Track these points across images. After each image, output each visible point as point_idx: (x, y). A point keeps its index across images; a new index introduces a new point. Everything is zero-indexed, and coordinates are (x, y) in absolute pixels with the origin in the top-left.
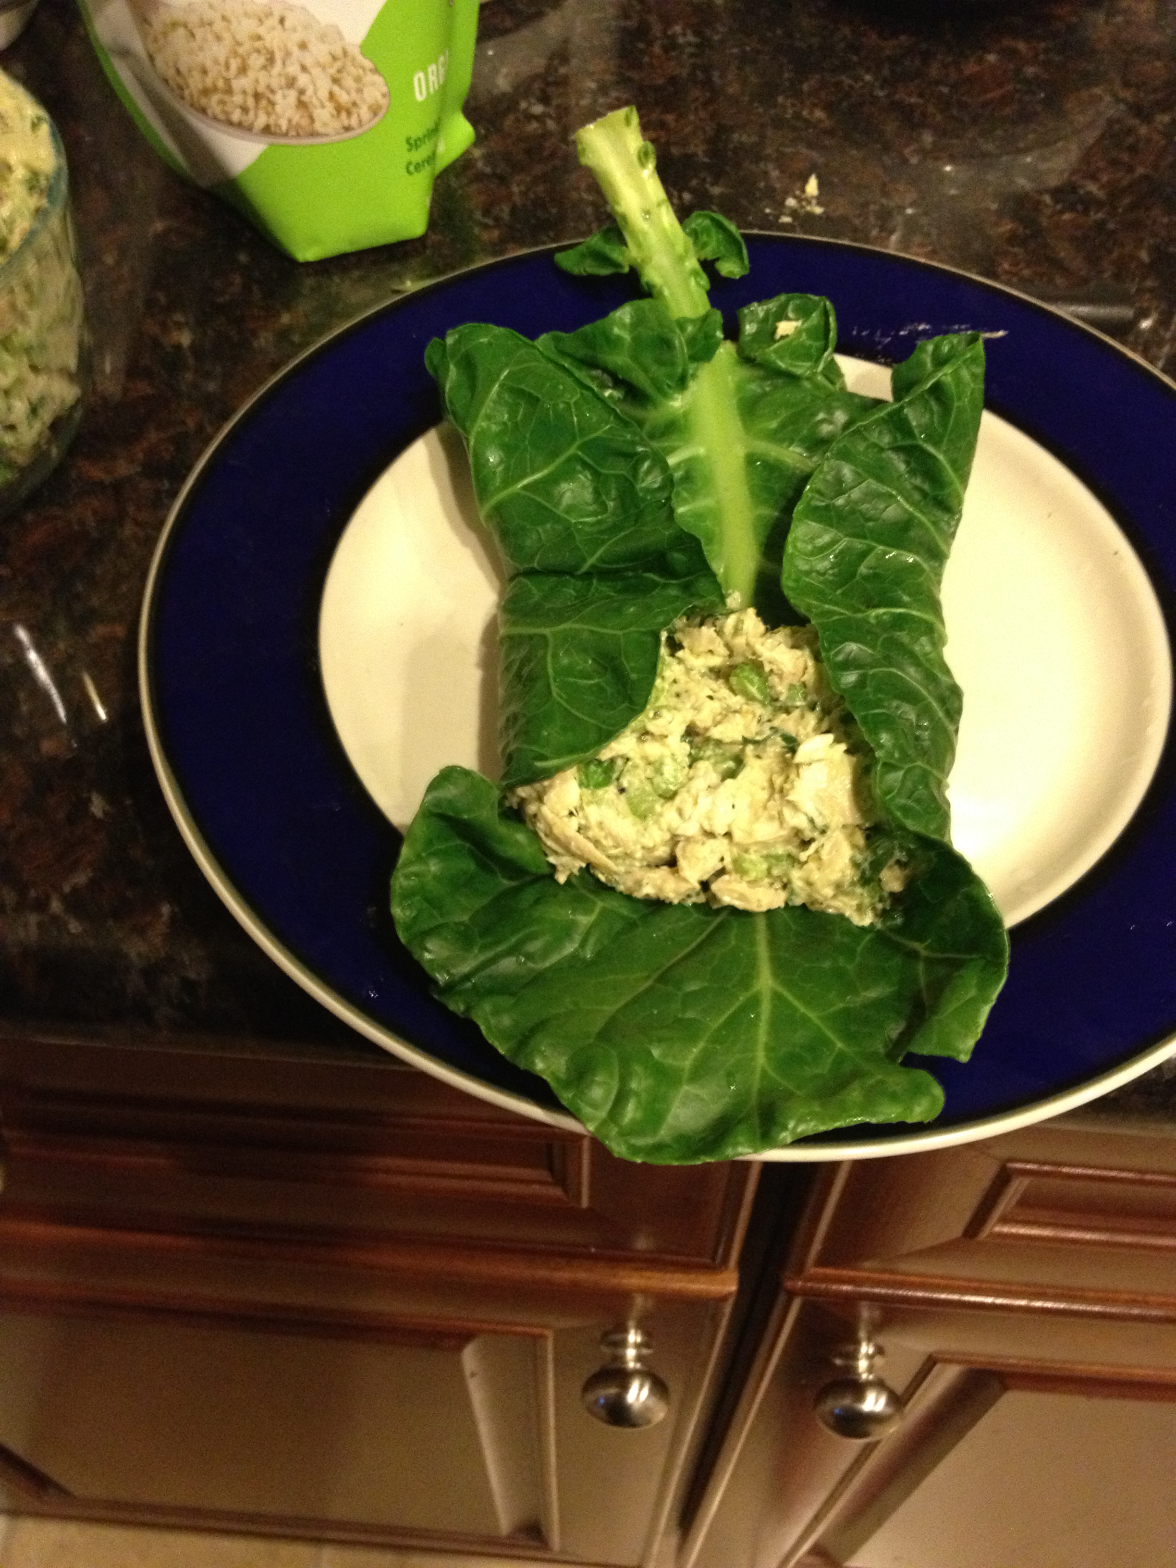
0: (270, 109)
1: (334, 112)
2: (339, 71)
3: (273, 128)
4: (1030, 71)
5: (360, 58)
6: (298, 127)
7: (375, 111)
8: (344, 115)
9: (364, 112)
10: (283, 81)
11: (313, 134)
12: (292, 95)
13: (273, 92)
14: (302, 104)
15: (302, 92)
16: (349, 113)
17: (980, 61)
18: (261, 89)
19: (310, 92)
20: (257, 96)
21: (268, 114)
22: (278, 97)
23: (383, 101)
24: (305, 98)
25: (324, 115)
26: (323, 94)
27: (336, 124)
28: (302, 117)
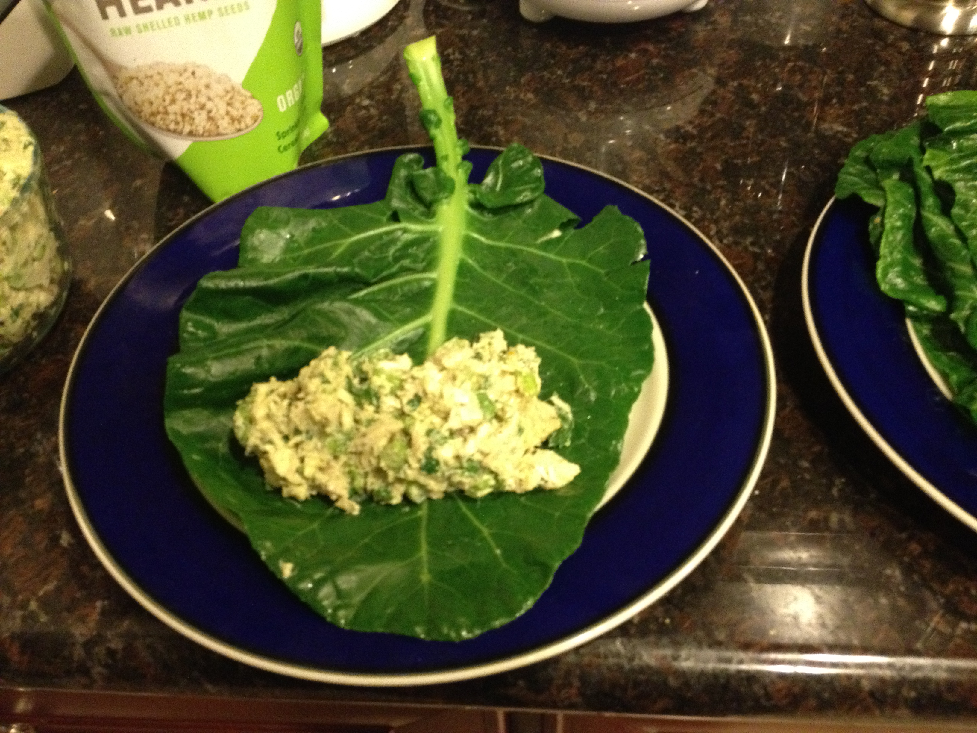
0: (191, 121)
1: (230, 121)
2: (231, 98)
3: (194, 132)
4: (655, 61)
5: (243, 91)
6: (209, 131)
7: (255, 119)
8: (236, 122)
9: (249, 121)
10: (198, 107)
11: (219, 134)
12: (204, 114)
13: (192, 112)
14: (210, 119)
15: (209, 112)
16: (239, 122)
17: (626, 57)
18: (185, 111)
19: (214, 111)
20: (183, 115)
21: (191, 125)
22: (195, 115)
23: (260, 114)
24: (212, 114)
25: (224, 124)
26: (223, 111)
27: (231, 129)
28: (211, 125)
